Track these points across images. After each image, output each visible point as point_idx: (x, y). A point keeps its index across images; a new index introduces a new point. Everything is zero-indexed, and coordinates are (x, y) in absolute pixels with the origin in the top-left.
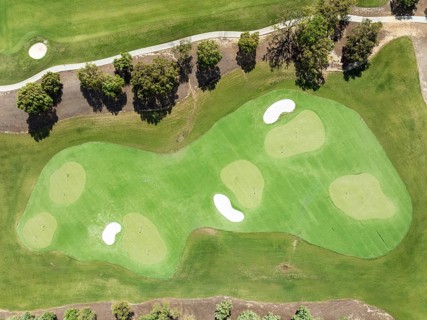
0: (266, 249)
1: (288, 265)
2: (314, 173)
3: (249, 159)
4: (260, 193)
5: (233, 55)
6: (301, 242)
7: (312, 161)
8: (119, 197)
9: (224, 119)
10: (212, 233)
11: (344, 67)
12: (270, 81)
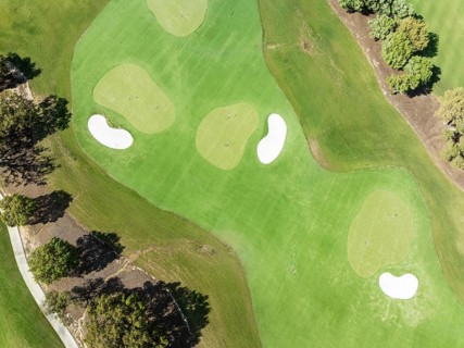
0: (298, 74)
1: (303, 43)
2: (173, 59)
3: (193, 141)
4: (232, 109)
6: (266, 41)
8: (341, 301)
9: (150, 200)
10: (315, 146)
11: (21, 81)
12: (72, 163)
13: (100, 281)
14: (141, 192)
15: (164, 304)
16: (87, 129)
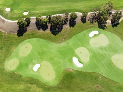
0: (91, 79)
2: (106, 53)
3: (85, 47)
5: (80, 18)
6: (103, 77)
7: (105, 49)
9: (77, 35)
10: (71, 71)
12: (90, 26)
13: (67, 22)
14: (79, 34)
15: (58, 29)
16: (96, 30)
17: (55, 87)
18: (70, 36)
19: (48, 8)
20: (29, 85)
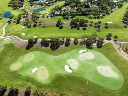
5: (73, 42)
7: (91, 61)
8: (40, 62)
9: (70, 51)
10: (63, 74)
11: (97, 46)
13: (64, 43)
16: (85, 49)
17: (47, 85)
18: (65, 52)
19: (51, 35)
20: (25, 82)
